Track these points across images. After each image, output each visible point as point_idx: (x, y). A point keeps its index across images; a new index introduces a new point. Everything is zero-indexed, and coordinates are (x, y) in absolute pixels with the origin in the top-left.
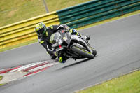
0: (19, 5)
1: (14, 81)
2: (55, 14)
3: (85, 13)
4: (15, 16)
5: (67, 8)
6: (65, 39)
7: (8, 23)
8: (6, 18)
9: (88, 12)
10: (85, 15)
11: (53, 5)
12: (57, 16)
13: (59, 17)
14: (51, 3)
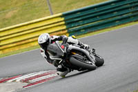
0: (18, 5)
2: (61, 16)
3: (96, 16)
4: (14, 17)
5: (74, 10)
7: (6, 25)
8: (4, 19)
9: (99, 16)
10: (95, 19)
11: (58, 7)
12: (63, 19)
14: (56, 4)
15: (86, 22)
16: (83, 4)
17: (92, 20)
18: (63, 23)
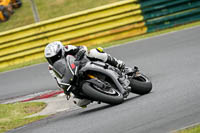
10: (185, 7)
15: (171, 11)
17: (180, 8)
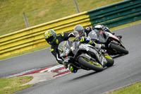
1: (45, 82)
2: (86, 14)
3: (117, 13)
5: (98, 8)
6: (72, 48)
7: (39, 23)
8: (37, 18)
11: (84, 5)
12: (88, 16)
13: (90, 18)
16: (105, 3)
18: (89, 19)
